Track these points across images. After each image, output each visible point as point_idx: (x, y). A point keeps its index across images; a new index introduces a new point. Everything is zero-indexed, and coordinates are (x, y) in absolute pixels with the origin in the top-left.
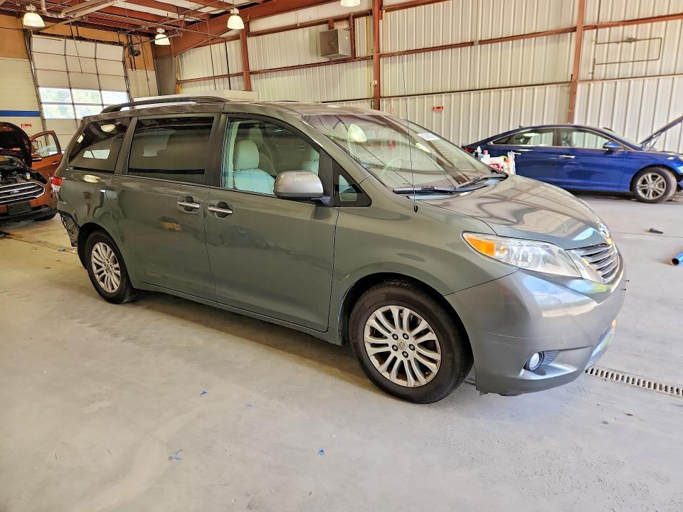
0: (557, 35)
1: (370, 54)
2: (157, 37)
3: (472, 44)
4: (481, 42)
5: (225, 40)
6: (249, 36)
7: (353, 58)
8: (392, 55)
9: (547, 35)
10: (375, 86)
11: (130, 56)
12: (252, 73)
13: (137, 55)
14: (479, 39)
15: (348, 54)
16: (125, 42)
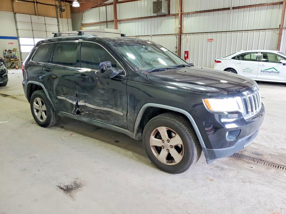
0: (273, 6)
1: (177, 13)
2: (74, 3)
3: (229, 9)
4: (234, 8)
5: (106, 5)
6: (117, 3)
7: (168, 14)
8: (189, 13)
9: (268, 5)
10: (179, 28)
11: (60, 12)
12: (118, 21)
13: (63, 11)
14: (232, 6)
15: (167, 13)
16: (58, 5)
